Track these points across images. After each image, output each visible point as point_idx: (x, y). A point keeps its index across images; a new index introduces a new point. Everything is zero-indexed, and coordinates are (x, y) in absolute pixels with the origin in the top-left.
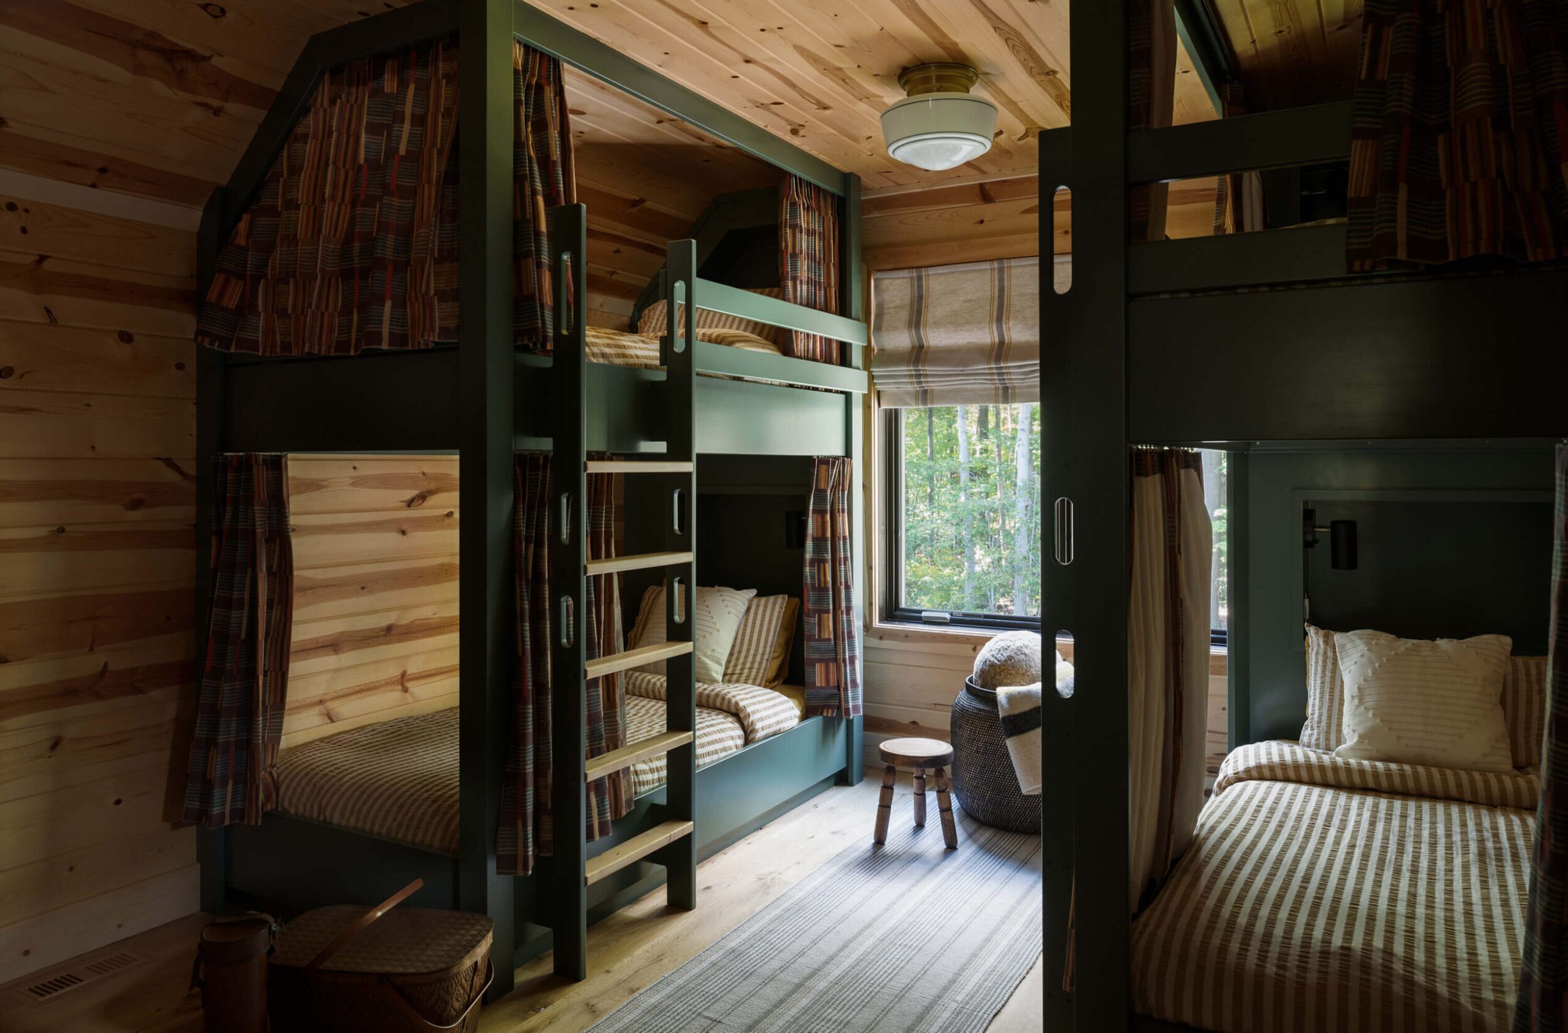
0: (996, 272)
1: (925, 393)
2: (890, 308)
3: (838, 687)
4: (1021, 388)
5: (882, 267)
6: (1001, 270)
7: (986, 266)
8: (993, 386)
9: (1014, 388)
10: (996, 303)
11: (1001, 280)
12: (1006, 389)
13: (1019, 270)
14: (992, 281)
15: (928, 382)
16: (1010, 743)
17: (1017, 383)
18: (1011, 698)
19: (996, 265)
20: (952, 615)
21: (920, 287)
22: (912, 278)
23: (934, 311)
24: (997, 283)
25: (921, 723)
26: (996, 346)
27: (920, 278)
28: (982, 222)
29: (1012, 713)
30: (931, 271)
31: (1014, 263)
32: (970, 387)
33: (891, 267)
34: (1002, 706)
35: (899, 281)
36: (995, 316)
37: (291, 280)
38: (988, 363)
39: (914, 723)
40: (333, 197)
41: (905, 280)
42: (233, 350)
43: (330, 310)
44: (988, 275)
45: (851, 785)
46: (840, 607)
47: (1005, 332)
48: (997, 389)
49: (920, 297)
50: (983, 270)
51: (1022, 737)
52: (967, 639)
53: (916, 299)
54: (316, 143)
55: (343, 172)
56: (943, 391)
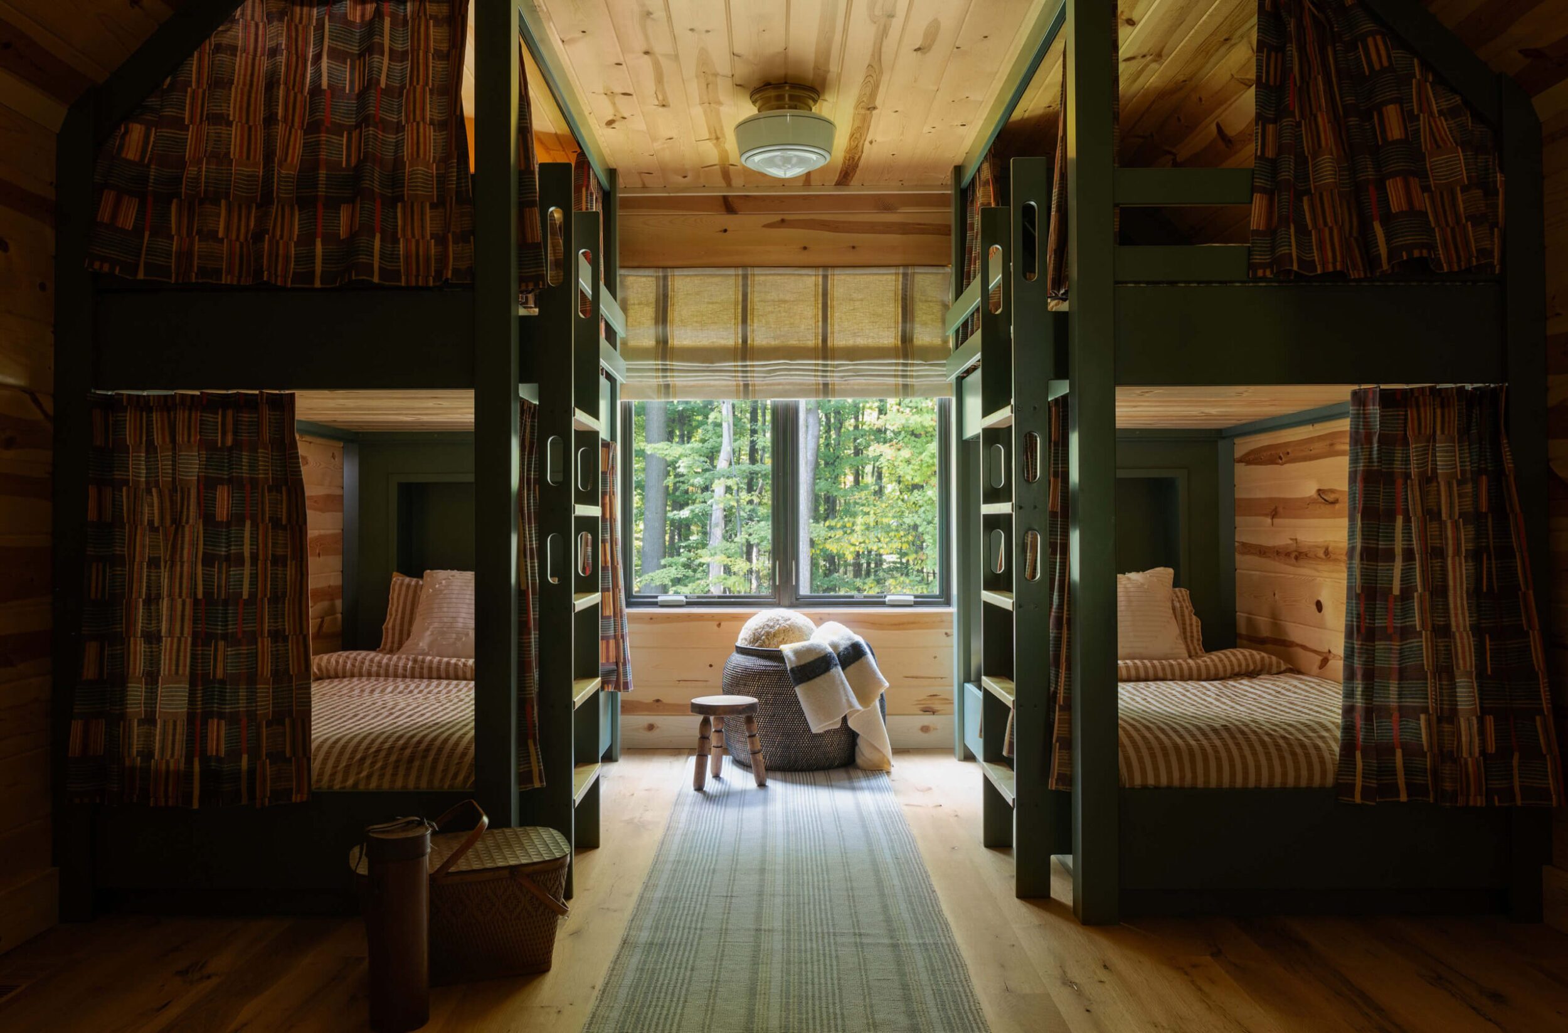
0: (740, 278)
1: (667, 386)
2: (634, 304)
3: (617, 664)
4: (759, 385)
5: (630, 264)
6: (745, 277)
7: (732, 271)
8: (735, 383)
9: (754, 385)
10: (740, 307)
11: (745, 286)
12: (746, 386)
13: (762, 278)
14: (736, 286)
15: (673, 377)
16: (798, 690)
17: (758, 381)
18: (797, 653)
19: (740, 271)
20: (686, 597)
21: (665, 286)
22: (657, 278)
23: (679, 310)
24: (740, 289)
25: (665, 700)
26: (740, 346)
27: (665, 278)
28: (725, 231)
29: (799, 664)
30: (677, 272)
31: (757, 271)
32: (712, 383)
33: (636, 264)
34: (789, 659)
35: (644, 279)
36: (740, 318)
38: (735, 360)
39: (658, 701)
40: (285, 118)
41: (650, 279)
42: (141, 276)
43: (285, 238)
44: (732, 281)
45: (616, 761)
46: (617, 586)
47: (749, 334)
48: (738, 386)
49: (665, 296)
50: (729, 275)
51: (809, 683)
53: (661, 297)
54: (247, 58)
55: (292, 94)
56: (686, 386)
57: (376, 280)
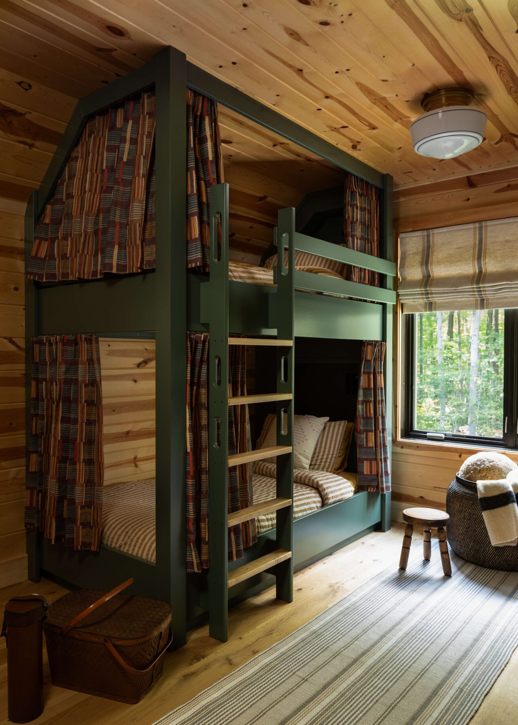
0: (477, 229)
1: (431, 304)
2: (410, 255)
3: (377, 475)
4: (492, 299)
5: (405, 230)
6: (481, 228)
7: (471, 226)
8: (474, 299)
9: (488, 300)
10: (477, 248)
11: (481, 234)
12: (482, 300)
13: (493, 228)
14: (475, 235)
15: (433, 297)
16: (485, 515)
17: (489, 297)
18: (486, 487)
19: (477, 225)
20: (445, 435)
21: (428, 241)
22: (423, 236)
23: (437, 255)
24: (478, 236)
25: (427, 498)
26: (477, 275)
27: (428, 236)
28: (468, 199)
29: (486, 496)
30: (436, 231)
31: (489, 223)
32: (459, 300)
33: (410, 230)
34: (480, 491)
35: (415, 238)
36: (476, 256)
37: (69, 238)
38: (472, 284)
39: (422, 497)
40: (90, 190)
41: (419, 238)
42: (44, 280)
43: (89, 253)
44: (472, 232)
45: (384, 531)
46: (379, 429)
47: (483, 266)
48: (477, 300)
49: (429, 247)
50: (469, 229)
51: (492, 511)
52: (455, 450)
53: (426, 248)
54: (82, 161)
55: (95, 175)
56: (442, 303)
57: (114, 271)
